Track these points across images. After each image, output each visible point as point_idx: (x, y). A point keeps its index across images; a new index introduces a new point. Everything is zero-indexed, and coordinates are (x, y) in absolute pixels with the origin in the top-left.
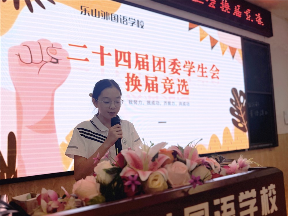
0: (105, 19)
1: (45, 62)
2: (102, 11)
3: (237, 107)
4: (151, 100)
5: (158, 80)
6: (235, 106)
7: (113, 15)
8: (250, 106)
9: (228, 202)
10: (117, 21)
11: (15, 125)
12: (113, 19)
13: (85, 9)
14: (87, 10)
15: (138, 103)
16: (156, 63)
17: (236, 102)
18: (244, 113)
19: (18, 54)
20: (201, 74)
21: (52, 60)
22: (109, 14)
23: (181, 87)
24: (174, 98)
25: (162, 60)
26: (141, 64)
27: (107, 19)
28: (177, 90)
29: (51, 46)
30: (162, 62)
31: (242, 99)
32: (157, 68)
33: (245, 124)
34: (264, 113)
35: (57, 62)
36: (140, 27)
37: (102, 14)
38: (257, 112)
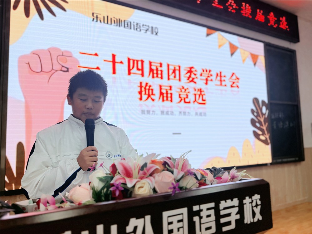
0: (117, 25)
1: (55, 71)
2: (114, 18)
3: (259, 118)
4: (165, 110)
5: (173, 88)
6: (256, 117)
7: (126, 22)
8: (273, 117)
9: (208, 209)
10: (130, 28)
11: (24, 135)
12: (126, 25)
13: (97, 16)
14: (98, 17)
15: (151, 112)
16: (171, 72)
17: (258, 113)
18: (267, 124)
19: (28, 63)
20: (219, 83)
21: (62, 68)
22: (121, 21)
23: (197, 96)
24: (189, 108)
25: (177, 68)
26: (155, 72)
27: (119, 26)
28: (193, 100)
29: (62, 54)
30: (177, 70)
31: (264, 110)
32: (172, 76)
33: (268, 137)
34: (289, 124)
35: (68, 71)
36: (155, 33)
37: (114, 21)
38: (281, 124)
